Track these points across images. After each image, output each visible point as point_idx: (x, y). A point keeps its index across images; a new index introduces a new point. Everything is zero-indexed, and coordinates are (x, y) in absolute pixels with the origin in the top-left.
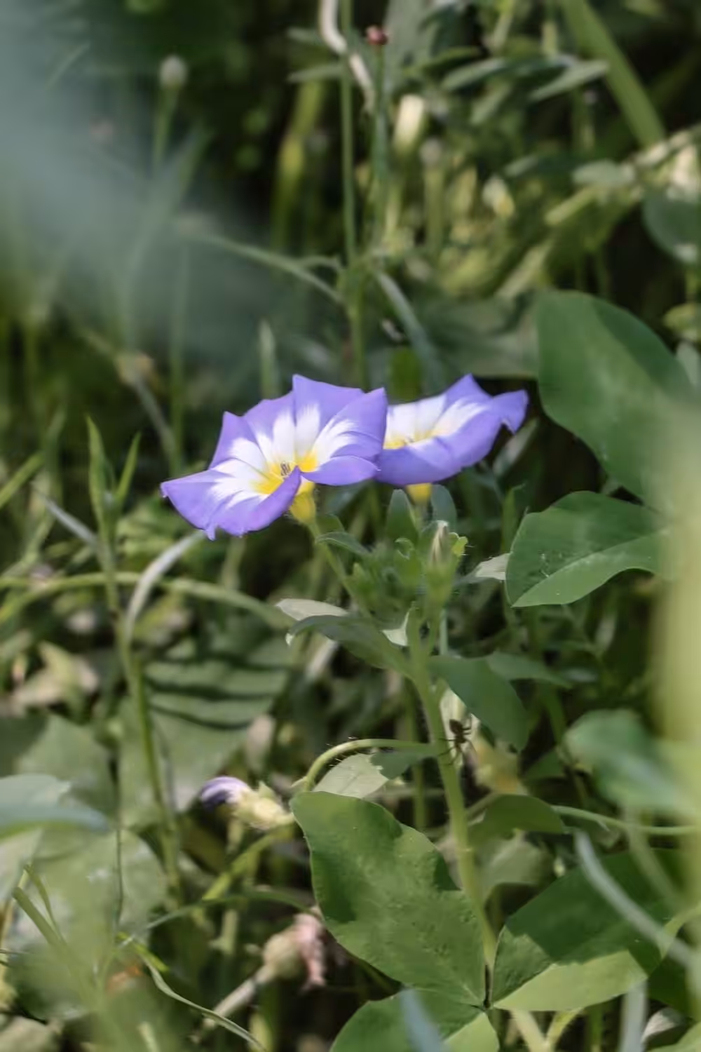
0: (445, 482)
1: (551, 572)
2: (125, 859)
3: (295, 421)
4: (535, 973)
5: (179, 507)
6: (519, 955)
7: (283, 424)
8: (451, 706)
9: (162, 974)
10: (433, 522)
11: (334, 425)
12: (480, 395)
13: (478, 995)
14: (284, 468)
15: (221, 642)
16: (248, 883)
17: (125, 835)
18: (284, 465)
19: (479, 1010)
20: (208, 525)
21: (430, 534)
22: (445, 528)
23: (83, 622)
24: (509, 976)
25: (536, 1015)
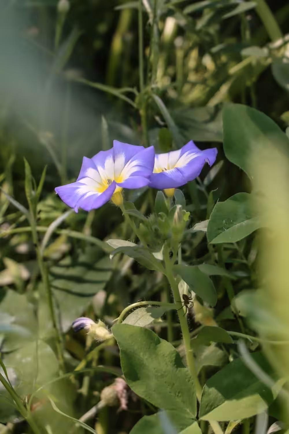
0: (181, 188)
1: (228, 228)
2: (39, 353)
3: (114, 161)
4: (219, 404)
5: (62, 198)
6: (212, 396)
7: (109, 161)
8: (183, 288)
9: (56, 403)
10: (175, 206)
11: (131, 162)
12: (197, 149)
13: (194, 414)
14: (109, 181)
15: (82, 258)
16: (94, 364)
17: (39, 342)
18: (109, 180)
19: (194, 420)
20: (75, 206)
21: (173, 211)
22: (180, 208)
23: (23, 249)
24: (207, 406)
25: (220, 423)
